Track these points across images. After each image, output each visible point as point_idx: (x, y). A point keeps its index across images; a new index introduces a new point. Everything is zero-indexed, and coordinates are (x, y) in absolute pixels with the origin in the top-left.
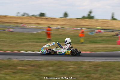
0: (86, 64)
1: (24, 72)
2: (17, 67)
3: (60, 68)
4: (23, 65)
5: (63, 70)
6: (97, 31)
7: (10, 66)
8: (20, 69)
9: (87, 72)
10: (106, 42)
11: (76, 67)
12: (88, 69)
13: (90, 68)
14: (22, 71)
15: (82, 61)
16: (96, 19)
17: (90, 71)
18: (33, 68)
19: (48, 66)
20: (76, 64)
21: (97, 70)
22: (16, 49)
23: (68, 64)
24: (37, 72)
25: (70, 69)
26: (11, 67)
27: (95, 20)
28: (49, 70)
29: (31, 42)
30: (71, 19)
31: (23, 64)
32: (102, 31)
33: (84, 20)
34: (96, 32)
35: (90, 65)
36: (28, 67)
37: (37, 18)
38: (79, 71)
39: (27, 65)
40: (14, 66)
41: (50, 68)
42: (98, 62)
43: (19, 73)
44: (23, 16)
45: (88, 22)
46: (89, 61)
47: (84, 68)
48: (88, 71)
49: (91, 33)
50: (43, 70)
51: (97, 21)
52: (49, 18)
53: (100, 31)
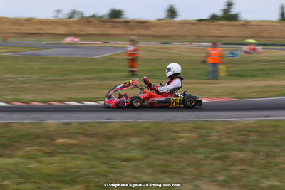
0: (219, 127)
1: (71, 150)
2: (54, 140)
3: (157, 140)
4: (70, 136)
5: (164, 143)
6: (245, 48)
7: (38, 137)
8: (63, 145)
9: (222, 147)
10: (267, 74)
11: (194, 135)
12: (224, 140)
13: (229, 137)
14: (68, 149)
15: (211, 121)
16: (245, 21)
17: (228, 144)
18: (94, 140)
19: (127, 135)
20: (196, 128)
21: (245, 142)
22: (53, 97)
23: (176, 129)
24: (103, 150)
25: (182, 141)
26: (40, 140)
27: (242, 23)
28: (131, 144)
29: (90, 79)
30: (184, 23)
31: (69, 133)
32: (259, 48)
33: (216, 23)
34: (245, 51)
35: (229, 131)
36: (82, 138)
37: (104, 21)
38: (203, 146)
39: (78, 134)
40: (49, 137)
41: (134, 140)
42: (247, 122)
43: (61, 153)
44: (70, 18)
45: (225, 29)
46: (227, 121)
47: (214, 138)
48: (223, 144)
49: (233, 54)
50: (117, 144)
51: (247, 24)
52: (133, 20)
53: (254, 49)
